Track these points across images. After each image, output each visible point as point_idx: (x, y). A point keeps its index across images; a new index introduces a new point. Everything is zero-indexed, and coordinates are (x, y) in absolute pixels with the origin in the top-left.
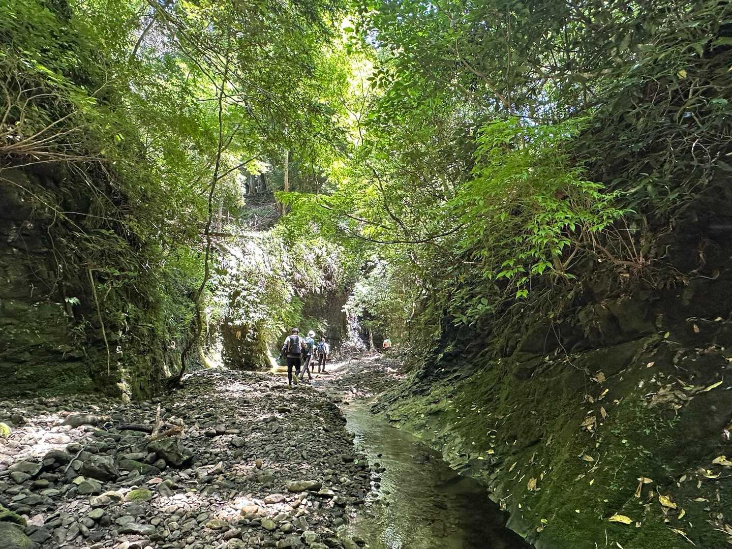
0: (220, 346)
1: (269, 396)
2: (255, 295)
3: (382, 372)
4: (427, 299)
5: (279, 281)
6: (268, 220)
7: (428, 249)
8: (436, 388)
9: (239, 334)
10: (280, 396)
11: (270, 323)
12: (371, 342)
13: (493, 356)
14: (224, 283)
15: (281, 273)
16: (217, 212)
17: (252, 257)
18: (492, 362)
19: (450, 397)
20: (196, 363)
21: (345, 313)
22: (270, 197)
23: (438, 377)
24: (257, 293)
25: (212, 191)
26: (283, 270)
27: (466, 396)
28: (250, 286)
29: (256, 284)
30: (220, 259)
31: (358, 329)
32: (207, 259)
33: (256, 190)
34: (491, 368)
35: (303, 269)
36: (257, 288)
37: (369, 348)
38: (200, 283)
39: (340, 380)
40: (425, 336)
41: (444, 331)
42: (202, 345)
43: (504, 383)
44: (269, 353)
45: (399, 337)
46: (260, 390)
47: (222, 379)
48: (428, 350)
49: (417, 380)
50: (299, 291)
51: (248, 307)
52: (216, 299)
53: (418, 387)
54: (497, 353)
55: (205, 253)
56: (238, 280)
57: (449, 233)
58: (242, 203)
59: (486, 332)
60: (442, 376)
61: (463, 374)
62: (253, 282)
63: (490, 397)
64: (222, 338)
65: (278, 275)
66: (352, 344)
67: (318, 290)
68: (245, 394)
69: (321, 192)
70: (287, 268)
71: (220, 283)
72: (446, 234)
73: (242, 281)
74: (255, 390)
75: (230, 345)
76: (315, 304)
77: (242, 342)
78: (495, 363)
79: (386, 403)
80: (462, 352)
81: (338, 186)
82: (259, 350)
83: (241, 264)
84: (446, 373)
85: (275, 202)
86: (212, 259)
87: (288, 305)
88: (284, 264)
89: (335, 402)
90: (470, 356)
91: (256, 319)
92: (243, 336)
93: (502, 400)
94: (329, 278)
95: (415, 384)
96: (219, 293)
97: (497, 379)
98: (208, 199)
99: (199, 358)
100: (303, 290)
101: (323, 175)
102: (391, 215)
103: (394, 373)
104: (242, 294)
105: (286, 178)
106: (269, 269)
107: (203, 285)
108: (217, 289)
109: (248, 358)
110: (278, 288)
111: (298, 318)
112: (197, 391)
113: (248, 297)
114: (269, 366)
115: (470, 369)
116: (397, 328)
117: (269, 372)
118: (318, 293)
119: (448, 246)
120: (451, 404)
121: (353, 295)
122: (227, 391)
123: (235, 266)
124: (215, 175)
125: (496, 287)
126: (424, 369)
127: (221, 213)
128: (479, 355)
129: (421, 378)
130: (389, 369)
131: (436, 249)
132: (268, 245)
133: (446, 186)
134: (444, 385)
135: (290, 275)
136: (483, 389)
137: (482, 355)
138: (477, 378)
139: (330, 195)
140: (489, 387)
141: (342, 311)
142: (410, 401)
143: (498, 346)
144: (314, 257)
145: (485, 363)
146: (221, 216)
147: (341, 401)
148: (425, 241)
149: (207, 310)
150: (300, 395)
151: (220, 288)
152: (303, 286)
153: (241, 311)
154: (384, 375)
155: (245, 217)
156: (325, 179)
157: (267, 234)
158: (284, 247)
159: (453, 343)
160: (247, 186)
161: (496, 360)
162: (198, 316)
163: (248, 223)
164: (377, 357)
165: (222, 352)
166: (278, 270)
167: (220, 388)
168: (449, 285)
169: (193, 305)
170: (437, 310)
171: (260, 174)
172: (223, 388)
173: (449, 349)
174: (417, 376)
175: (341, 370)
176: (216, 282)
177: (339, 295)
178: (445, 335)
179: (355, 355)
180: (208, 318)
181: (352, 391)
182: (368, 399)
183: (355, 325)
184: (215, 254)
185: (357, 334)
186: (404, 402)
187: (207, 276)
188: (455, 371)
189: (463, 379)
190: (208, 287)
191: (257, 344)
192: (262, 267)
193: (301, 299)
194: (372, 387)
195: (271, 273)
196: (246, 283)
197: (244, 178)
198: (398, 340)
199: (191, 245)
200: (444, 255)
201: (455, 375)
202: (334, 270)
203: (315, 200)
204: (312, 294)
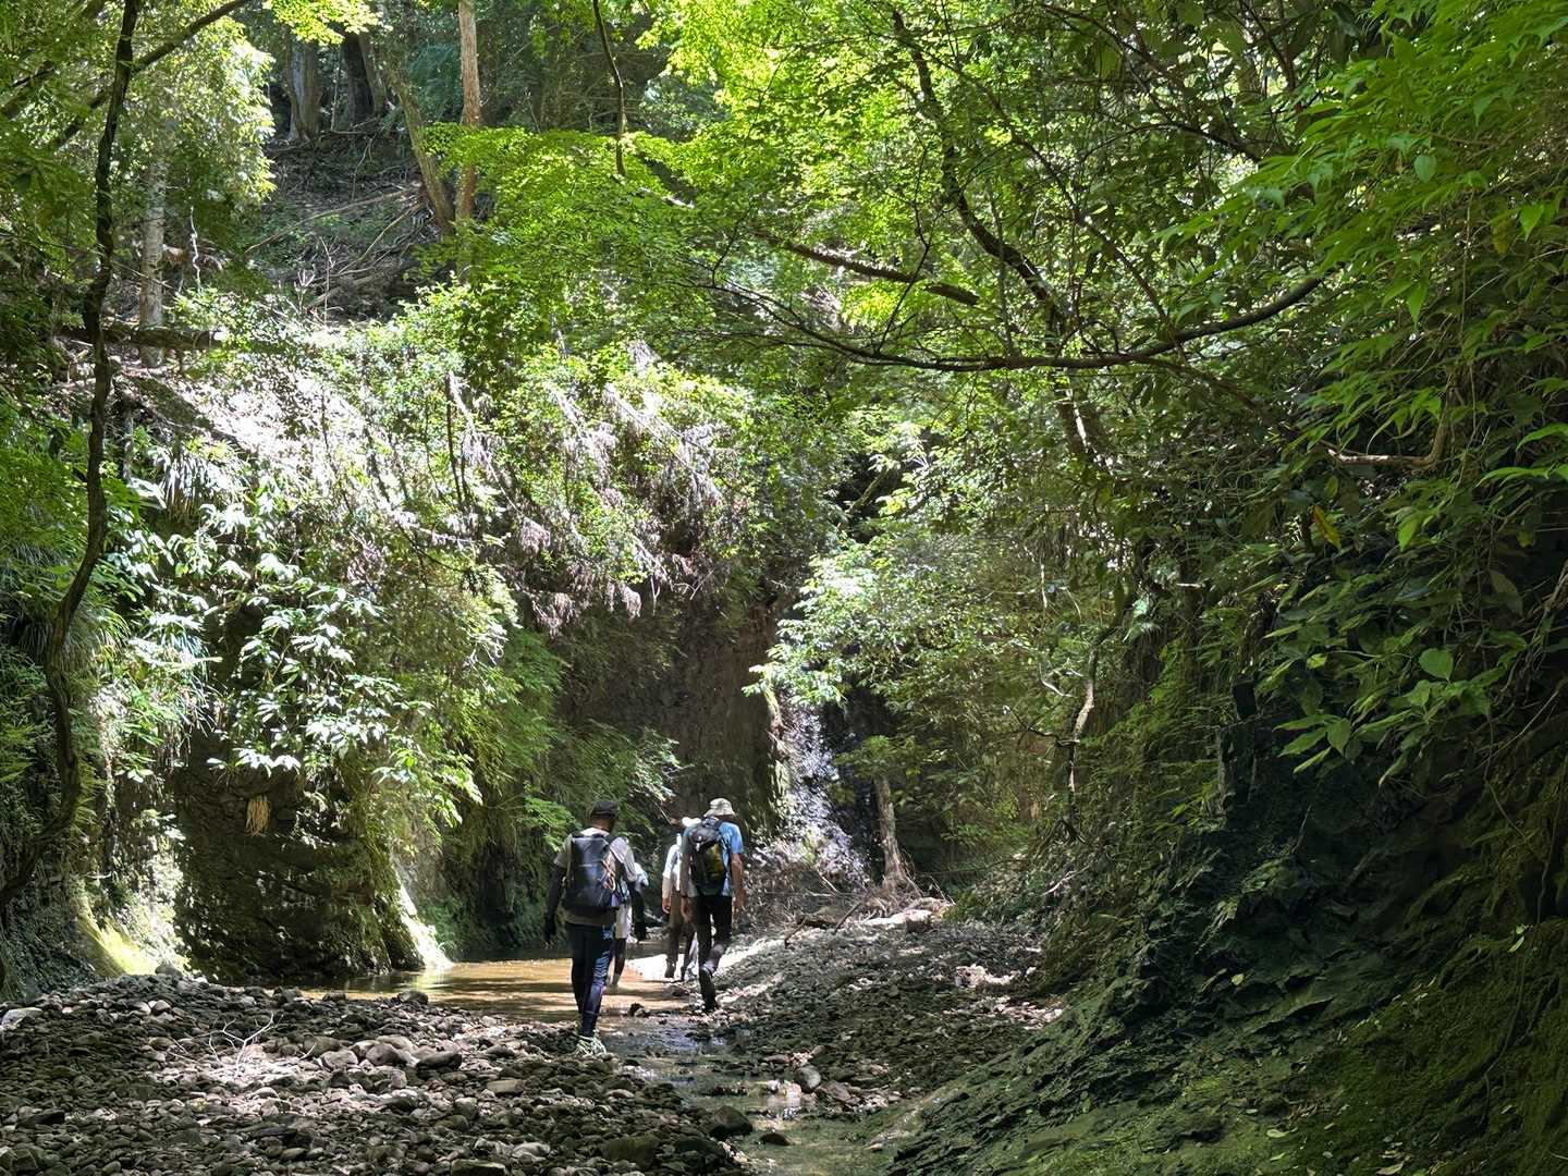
0: (169, 875)
1: (404, 1106)
2: (333, 631)
3: (942, 986)
4: (1155, 639)
5: (447, 559)
6: (389, 264)
7: (1161, 398)
8: (1207, 1067)
9: (259, 812)
10: (457, 1109)
11: (406, 761)
12: (889, 840)
13: (1488, 913)
14: (181, 570)
15: (453, 521)
16: (140, 226)
17: (318, 448)
18: (1480, 944)
19: (1275, 1111)
20: (57, 955)
21: (760, 699)
22: (395, 158)
23: (1212, 1016)
24: (339, 618)
25: (112, 127)
26: (466, 502)
27: (1355, 1107)
28: (305, 582)
29: (336, 573)
30: (160, 454)
31: (827, 779)
32: (96, 457)
33: (323, 122)
34: (1480, 971)
35: (561, 501)
36: (341, 593)
37: (877, 869)
38: (64, 572)
39: (741, 1024)
40: (1150, 816)
41: (1242, 793)
42: (81, 868)
43: (1540, 1045)
44: (405, 902)
45: (1023, 818)
46: (361, 1078)
47: (173, 1031)
48: (1161, 880)
49: (1110, 1028)
50: (545, 602)
51: (299, 685)
52: (145, 649)
53: (1119, 1061)
54: (1505, 897)
55: (86, 428)
56: (249, 557)
57: (1264, 315)
58: (261, 180)
59: (1451, 798)
60: (1232, 1008)
61: (1338, 1002)
62: (323, 564)
63: (1472, 1110)
64: (174, 833)
65: (443, 529)
66: (797, 854)
67: (632, 597)
68: (293, 1101)
69: (635, 125)
70: (484, 494)
71: (165, 570)
72: (1250, 320)
73: (269, 563)
74: (340, 1080)
75: (221, 864)
76: (622, 662)
77: (276, 849)
78: (1495, 946)
79: (964, 1139)
80: (1331, 892)
81: (720, 97)
82: (354, 889)
83: (265, 480)
84: (1256, 992)
85: (418, 175)
86: (119, 456)
87: (494, 672)
88: (471, 476)
89: (721, 1133)
90: (1372, 913)
91: (341, 746)
92: (281, 820)
93: (1535, 1124)
94: (680, 540)
95: (1104, 1046)
96: (160, 620)
97: (1508, 1025)
98: (92, 166)
99: (70, 926)
100: (561, 599)
101: (648, 40)
102: (980, 231)
103: (998, 990)
104: (269, 622)
105: (469, 60)
106: (398, 499)
107: (82, 581)
108: (150, 598)
109: (306, 925)
110: (443, 594)
111: (540, 731)
112: (60, 1087)
113: (298, 639)
114: (403, 961)
115: (1370, 975)
116: (1012, 774)
117: (405, 993)
118: (635, 611)
119: (1261, 379)
120: (1279, 1145)
121: (800, 615)
122: (204, 1085)
123: (237, 488)
124: (124, 50)
125: (1500, 582)
126: (1144, 972)
127: (156, 236)
128: (1414, 909)
129: (1135, 1016)
130: (978, 974)
131: (1199, 393)
132: (390, 388)
133: (1248, 76)
134: (1243, 1053)
135: (499, 528)
136: (1438, 1075)
137: (1431, 909)
138: (1406, 1019)
139: (682, 135)
140: (1466, 1065)
141: (748, 690)
142: (1081, 1125)
143: (1510, 865)
144: (612, 441)
145: (1450, 945)
146: (158, 247)
147: (747, 1129)
148: (1144, 358)
149: (107, 703)
150: (554, 1098)
151: (165, 593)
152: (562, 582)
153: (269, 706)
154: (950, 1003)
155: (279, 252)
156: (653, 63)
157: (384, 334)
158: (465, 395)
159: (1286, 852)
160: (280, 100)
161: (1502, 933)
162: (64, 738)
163: (291, 280)
164: (921, 915)
165: (180, 901)
166: (443, 508)
167: (170, 1074)
168: (1264, 570)
169: (35, 679)
170: (1205, 685)
171: (338, 39)
172: (190, 1071)
173: (1267, 875)
174: (1113, 1009)
175: (749, 979)
176: (144, 569)
177: (732, 618)
178: (1243, 809)
179: (814, 904)
180: (109, 741)
181: (800, 1080)
182: (878, 1118)
183: (813, 762)
184: (136, 434)
185: (819, 805)
186: (1053, 1133)
187: (103, 539)
188: (1297, 985)
189: (1336, 1023)
190: (107, 590)
191: (345, 862)
192: (363, 493)
193: (553, 645)
194: (894, 1058)
195: (407, 520)
196: (290, 571)
197: (262, 59)
198: (1019, 830)
199: (19, 392)
200: (1237, 424)
201: (1300, 1002)
202: (710, 501)
203: (609, 164)
204: (602, 615)
